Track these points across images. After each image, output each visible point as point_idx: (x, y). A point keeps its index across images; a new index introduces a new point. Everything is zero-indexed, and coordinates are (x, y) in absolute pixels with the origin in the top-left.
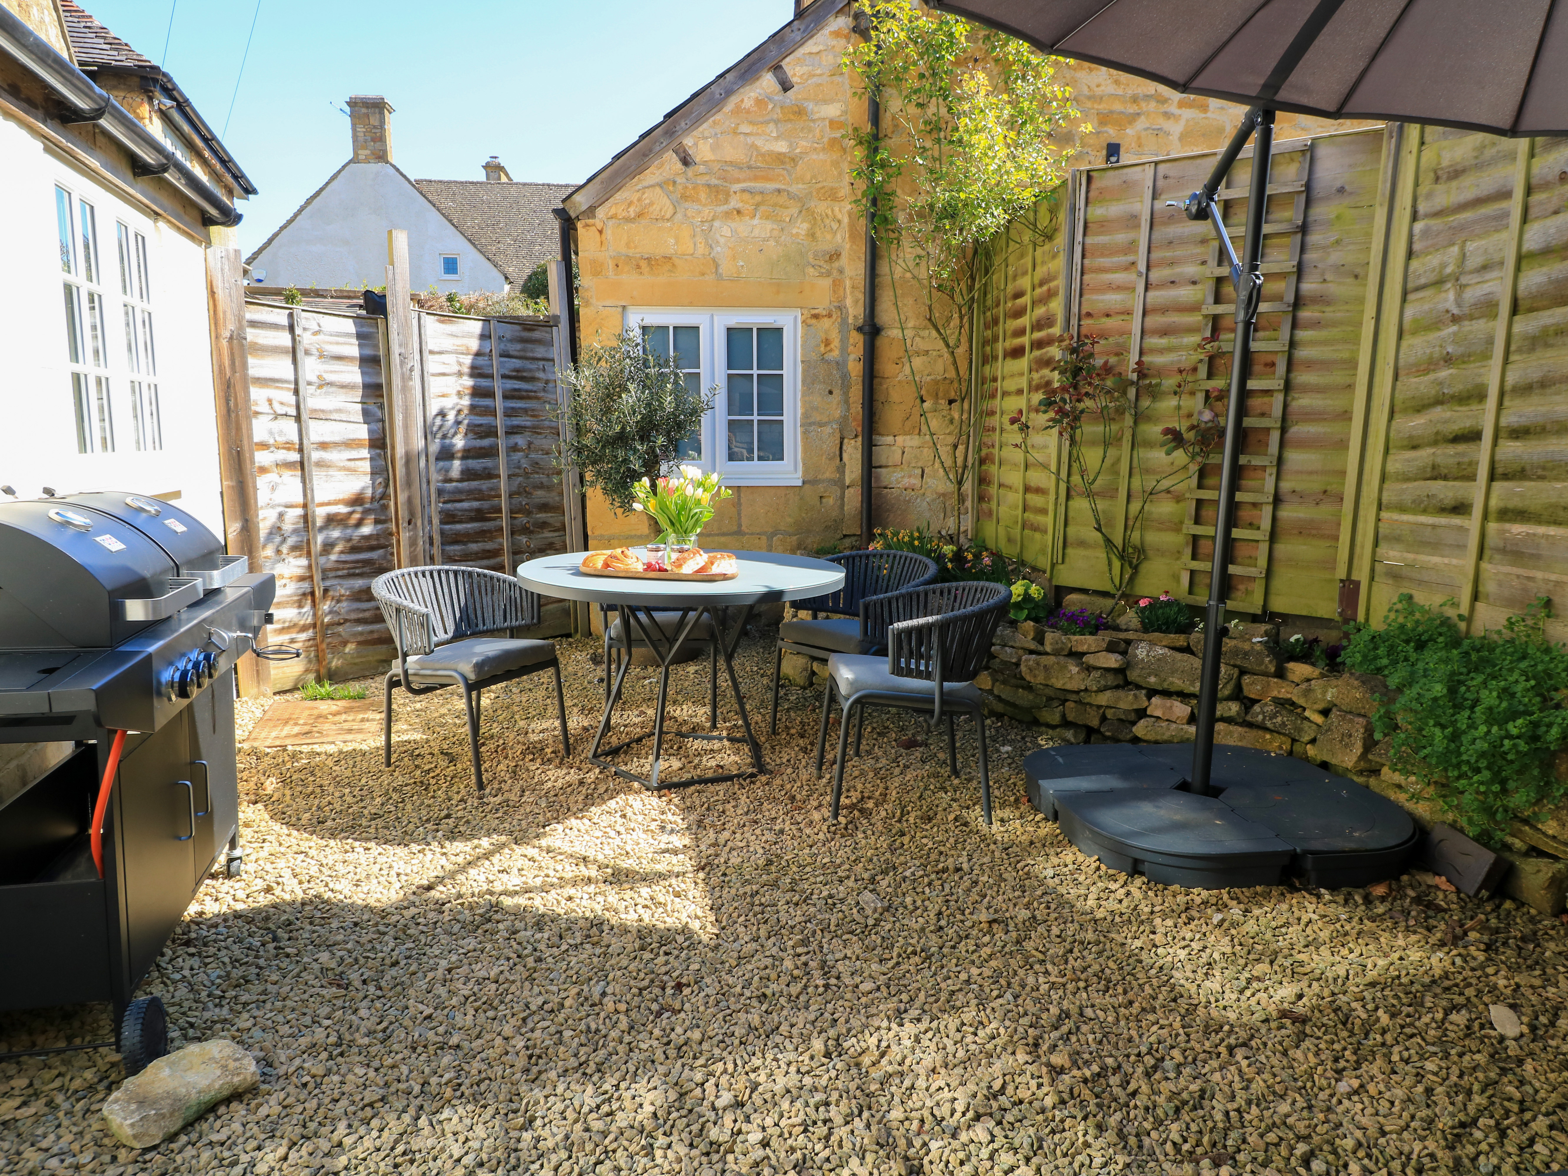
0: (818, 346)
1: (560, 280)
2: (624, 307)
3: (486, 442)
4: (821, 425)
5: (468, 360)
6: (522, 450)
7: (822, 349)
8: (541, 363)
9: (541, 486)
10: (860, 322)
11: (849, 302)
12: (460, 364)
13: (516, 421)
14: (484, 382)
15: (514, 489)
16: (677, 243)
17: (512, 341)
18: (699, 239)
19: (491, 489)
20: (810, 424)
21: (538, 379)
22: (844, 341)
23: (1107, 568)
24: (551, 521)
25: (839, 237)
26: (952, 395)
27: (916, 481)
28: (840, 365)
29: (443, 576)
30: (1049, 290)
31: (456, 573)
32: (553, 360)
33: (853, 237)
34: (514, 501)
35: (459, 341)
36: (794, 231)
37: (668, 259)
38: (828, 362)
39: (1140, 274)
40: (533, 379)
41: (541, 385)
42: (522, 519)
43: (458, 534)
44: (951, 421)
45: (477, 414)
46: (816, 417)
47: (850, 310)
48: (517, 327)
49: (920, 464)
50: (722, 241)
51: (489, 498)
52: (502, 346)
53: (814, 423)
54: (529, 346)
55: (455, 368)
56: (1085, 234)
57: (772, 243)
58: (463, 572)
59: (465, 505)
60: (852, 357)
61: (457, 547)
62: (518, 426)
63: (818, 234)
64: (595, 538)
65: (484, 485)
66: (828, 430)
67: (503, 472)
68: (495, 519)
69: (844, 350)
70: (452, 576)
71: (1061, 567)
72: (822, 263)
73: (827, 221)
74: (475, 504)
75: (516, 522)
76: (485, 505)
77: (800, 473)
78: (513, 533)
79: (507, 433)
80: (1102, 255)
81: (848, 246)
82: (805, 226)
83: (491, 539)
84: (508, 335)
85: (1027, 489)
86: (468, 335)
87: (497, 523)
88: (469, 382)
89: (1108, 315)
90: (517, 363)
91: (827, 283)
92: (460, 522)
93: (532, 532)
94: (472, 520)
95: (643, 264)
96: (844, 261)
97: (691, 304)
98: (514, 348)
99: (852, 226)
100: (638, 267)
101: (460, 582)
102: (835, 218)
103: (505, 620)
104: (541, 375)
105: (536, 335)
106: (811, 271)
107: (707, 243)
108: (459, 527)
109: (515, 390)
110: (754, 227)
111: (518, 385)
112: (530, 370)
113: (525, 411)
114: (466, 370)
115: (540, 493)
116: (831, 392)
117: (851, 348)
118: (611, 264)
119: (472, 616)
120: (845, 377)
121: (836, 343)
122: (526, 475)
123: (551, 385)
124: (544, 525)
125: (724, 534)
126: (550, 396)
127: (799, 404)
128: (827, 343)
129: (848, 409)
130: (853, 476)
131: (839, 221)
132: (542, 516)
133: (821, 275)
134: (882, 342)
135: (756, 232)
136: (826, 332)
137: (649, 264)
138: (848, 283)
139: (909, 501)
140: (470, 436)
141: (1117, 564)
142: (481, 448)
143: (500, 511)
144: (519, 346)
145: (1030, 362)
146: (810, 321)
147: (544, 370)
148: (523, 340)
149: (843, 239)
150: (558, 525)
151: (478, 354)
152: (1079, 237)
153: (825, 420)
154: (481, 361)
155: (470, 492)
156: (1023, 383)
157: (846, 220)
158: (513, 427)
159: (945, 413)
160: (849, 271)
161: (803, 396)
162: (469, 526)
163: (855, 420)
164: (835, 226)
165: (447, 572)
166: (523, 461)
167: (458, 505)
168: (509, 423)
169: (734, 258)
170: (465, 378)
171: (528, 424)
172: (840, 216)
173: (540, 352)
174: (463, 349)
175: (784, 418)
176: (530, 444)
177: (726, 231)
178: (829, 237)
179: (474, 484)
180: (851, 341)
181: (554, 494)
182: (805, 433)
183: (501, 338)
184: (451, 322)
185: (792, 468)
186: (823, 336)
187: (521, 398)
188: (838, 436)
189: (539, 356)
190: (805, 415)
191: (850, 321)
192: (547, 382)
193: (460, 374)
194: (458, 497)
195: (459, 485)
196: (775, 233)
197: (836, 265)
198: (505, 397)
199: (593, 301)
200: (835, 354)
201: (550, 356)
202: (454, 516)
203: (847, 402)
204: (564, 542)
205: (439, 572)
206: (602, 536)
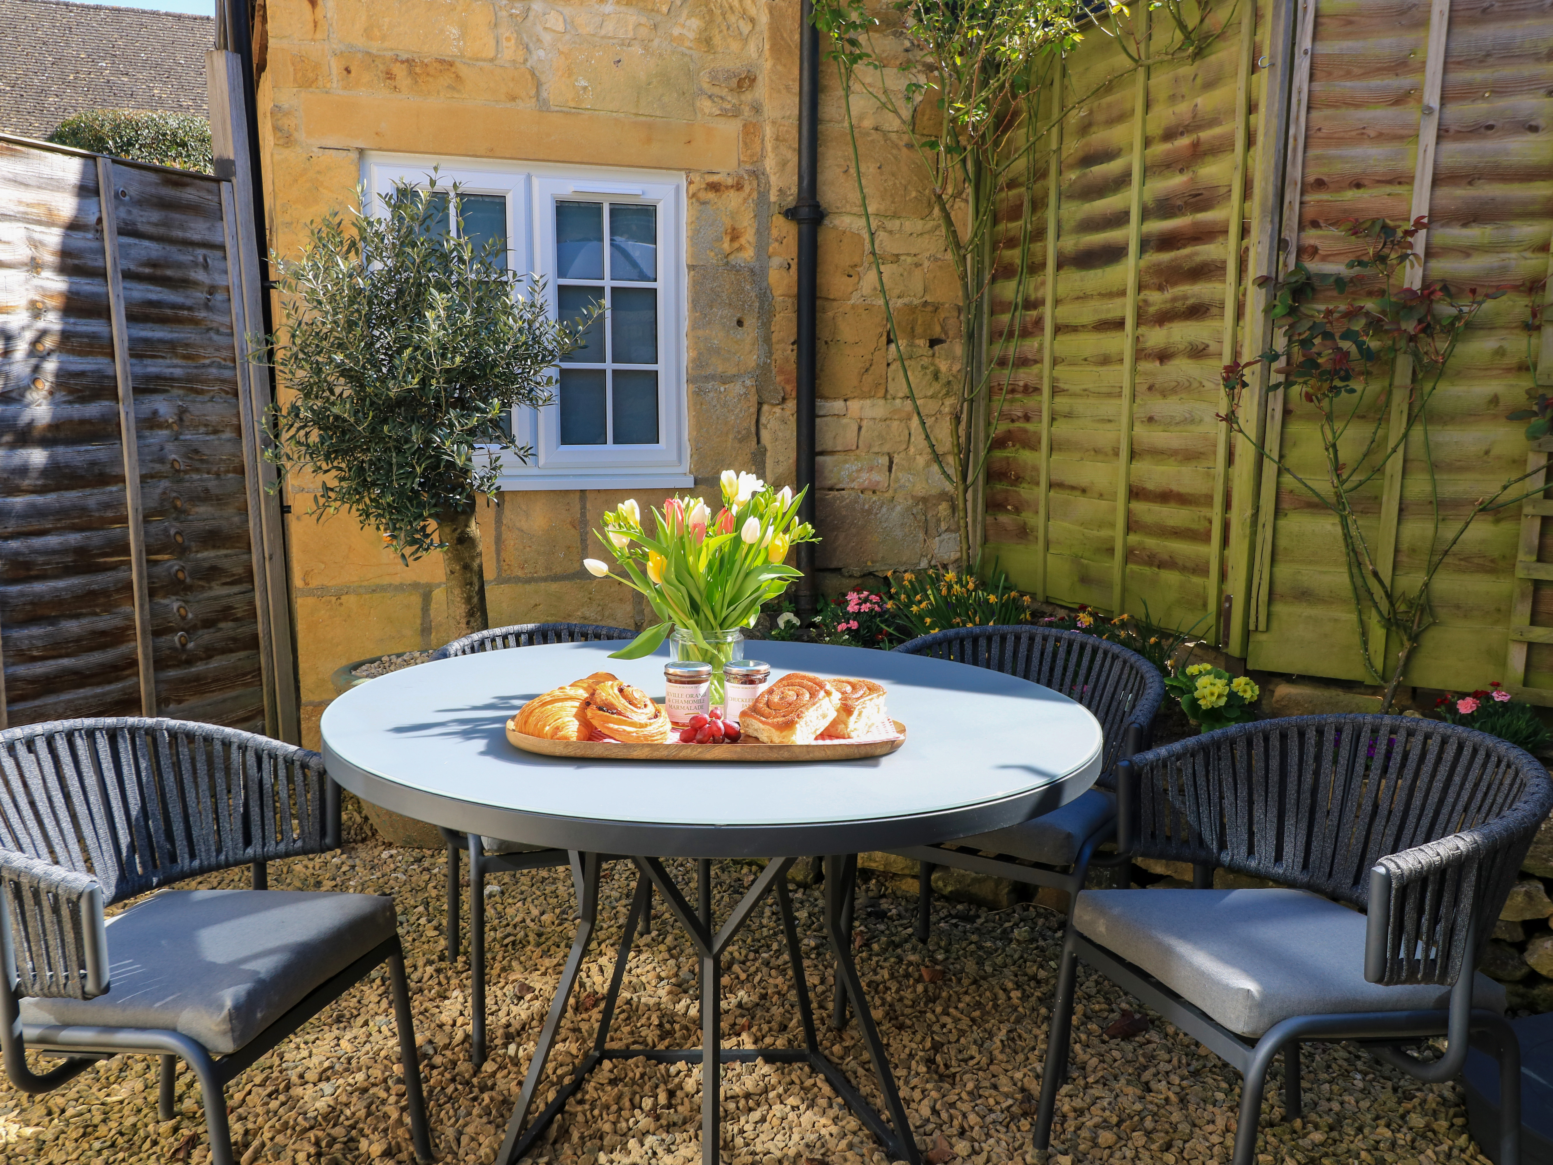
0: (719, 239)
1: (233, 90)
2: (361, 152)
3: (93, 410)
4: (725, 380)
5: (53, 237)
6: (166, 426)
7: (726, 246)
8: (200, 252)
9: (206, 497)
10: (790, 200)
11: (770, 164)
12: (35, 244)
13: (154, 367)
14: (87, 286)
15: (152, 504)
16: (463, 35)
17: (142, 202)
18: (505, 32)
19: (107, 506)
20: (707, 378)
21: (195, 284)
22: (762, 233)
23: (1357, 640)
24: (225, 564)
25: (752, 49)
26: (937, 332)
27: (879, 477)
28: (757, 274)
29: (81, 745)
30: (1196, 145)
31: (113, 735)
32: (222, 248)
33: (777, 48)
34: (153, 529)
35: (30, 196)
36: (676, 31)
37: (446, 64)
38: (736, 269)
39: (1428, 111)
40: (184, 284)
41: (200, 296)
42: (170, 563)
43: (37, 602)
44: (936, 376)
45: (72, 351)
46: (718, 366)
47: (773, 179)
48: (152, 177)
49: (886, 448)
50: (547, 38)
51: (102, 524)
52: (122, 213)
53: (713, 377)
54: (177, 216)
55: (24, 253)
56: (1314, 38)
57: (637, 50)
58: (133, 731)
59: (53, 541)
60: (776, 261)
61: (35, 631)
62: (158, 377)
63: (717, 40)
64: (311, 593)
65: (92, 498)
66: (737, 388)
67: (130, 469)
68: (114, 567)
69: (761, 247)
70: (103, 744)
71: (1263, 637)
72: (724, 92)
73: (732, 19)
74: (74, 538)
75: (159, 570)
76: (96, 538)
77: (687, 464)
78: (152, 593)
79: (137, 391)
80: (1349, 75)
81: (768, 65)
82: (695, 23)
83: (109, 608)
84: (133, 191)
85: (1135, 493)
86: (53, 184)
87: (121, 574)
88: (57, 284)
89: (1358, 186)
90: (152, 249)
91: (732, 128)
92: (43, 577)
93: (188, 588)
94: (67, 571)
95: (399, 71)
96: (762, 91)
97: (491, 154)
98: (148, 218)
99: (775, 29)
100: (390, 76)
101: (126, 758)
102: (744, 14)
103: (248, 842)
104: (200, 275)
105: (190, 194)
106: (706, 105)
107: (520, 41)
108: (39, 587)
109: (151, 303)
110: (605, 17)
111: (155, 293)
112: (180, 265)
113: (172, 346)
114: (49, 257)
115: (202, 510)
116: (740, 323)
117: (774, 246)
118: (336, 67)
119: (158, 838)
120: (764, 296)
121: (749, 237)
122: (176, 475)
123: (220, 297)
124: (212, 573)
125: (556, 578)
126: (219, 319)
127: (685, 342)
128: (735, 235)
129: (770, 354)
130: (780, 469)
131: (752, 20)
132: (207, 556)
133: (723, 114)
134: (827, 237)
135: (609, 28)
136: (733, 215)
137: (411, 72)
138: (769, 131)
139: (869, 512)
140: (60, 396)
141: (1377, 634)
142: (83, 422)
143: (126, 551)
144: (155, 216)
145: (1139, 273)
146: (703, 195)
147: (206, 266)
148: (164, 204)
149: (761, 53)
150: (239, 570)
151: (73, 227)
152: (1305, 41)
153: (732, 371)
154: (81, 240)
155: (62, 513)
156: (1126, 308)
157: (764, 19)
158: (149, 378)
159: (925, 361)
160: (770, 110)
161: (694, 326)
162: (61, 584)
163: (781, 371)
164: (746, 28)
165: (90, 734)
166: (169, 447)
167: (38, 542)
168: (139, 370)
169: (570, 72)
170: (47, 274)
171: (178, 372)
172: (753, 11)
173: (197, 230)
174: (40, 212)
175: (660, 367)
176: (182, 412)
177: (555, 21)
178: (735, 46)
179: (71, 496)
180: (775, 233)
181: (230, 511)
182: (698, 394)
183: (119, 196)
184: (14, 154)
185: (674, 457)
186: (728, 222)
187: (163, 320)
188: (754, 399)
189: (196, 237)
190: (698, 363)
191: (773, 198)
192: (212, 290)
193: (34, 266)
194: (35, 525)
195: (39, 499)
196: (643, 32)
197: (748, 97)
198: (132, 318)
199: (301, 136)
200: (748, 254)
201: (217, 239)
202: (27, 565)
203: (767, 340)
204: (252, 603)
205: (70, 735)
206: (323, 588)
